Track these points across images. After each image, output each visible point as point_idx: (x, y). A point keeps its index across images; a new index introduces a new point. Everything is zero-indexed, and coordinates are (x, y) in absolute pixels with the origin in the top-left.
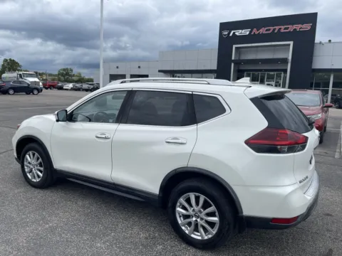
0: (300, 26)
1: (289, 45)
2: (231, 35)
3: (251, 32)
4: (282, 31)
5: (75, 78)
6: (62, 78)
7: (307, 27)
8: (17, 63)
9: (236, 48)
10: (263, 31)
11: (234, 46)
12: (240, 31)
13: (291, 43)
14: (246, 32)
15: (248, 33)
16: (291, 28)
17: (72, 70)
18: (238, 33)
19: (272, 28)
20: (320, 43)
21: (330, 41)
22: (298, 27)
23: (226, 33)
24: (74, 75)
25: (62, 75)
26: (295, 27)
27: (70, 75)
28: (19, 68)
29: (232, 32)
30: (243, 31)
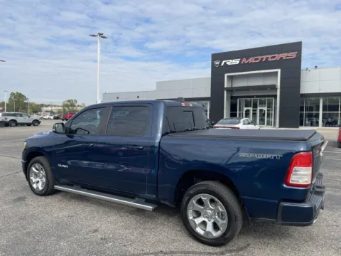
0: (286, 54)
1: (277, 73)
2: (222, 64)
3: (240, 61)
4: (270, 59)
5: (79, 109)
6: (67, 109)
7: (293, 55)
8: (24, 96)
9: (228, 76)
10: (251, 60)
11: (226, 75)
12: (231, 61)
14: (236, 62)
15: (238, 62)
16: (278, 57)
17: (76, 101)
18: (229, 62)
19: (260, 58)
20: (307, 69)
21: (316, 67)
22: (284, 56)
23: (217, 63)
24: (78, 106)
25: (67, 106)
26: (281, 55)
27: (74, 106)
28: (26, 101)
29: (224, 62)
30: (234, 61)
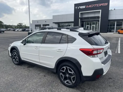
0: (104, 4)
1: (100, 11)
2: (78, 8)
3: (86, 7)
4: (97, 6)
5: (24, 27)
6: (19, 27)
7: (106, 4)
8: (2, 22)
9: (81, 13)
10: (90, 6)
11: (80, 12)
12: (82, 7)
13: (101, 10)
14: (84, 7)
15: (85, 7)
16: (100, 5)
17: (22, 24)
18: (81, 7)
19: (93, 5)
20: (111, 10)
21: (115, 9)
22: (103, 4)
23: (77, 8)
26: (102, 4)
27: (22, 26)
28: (3, 24)
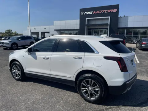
0: (112, 10)
2: (85, 14)
3: (93, 13)
7: (115, 10)
9: (87, 19)
10: (98, 12)
12: (89, 12)
13: (109, 17)
14: (91, 13)
15: (92, 13)
16: (109, 11)
18: (88, 13)
19: (101, 11)
20: (121, 17)
21: (124, 16)
22: (111, 10)
23: (83, 13)
24: (13, 33)
25: (7, 33)
29: (85, 13)
30: (90, 12)
